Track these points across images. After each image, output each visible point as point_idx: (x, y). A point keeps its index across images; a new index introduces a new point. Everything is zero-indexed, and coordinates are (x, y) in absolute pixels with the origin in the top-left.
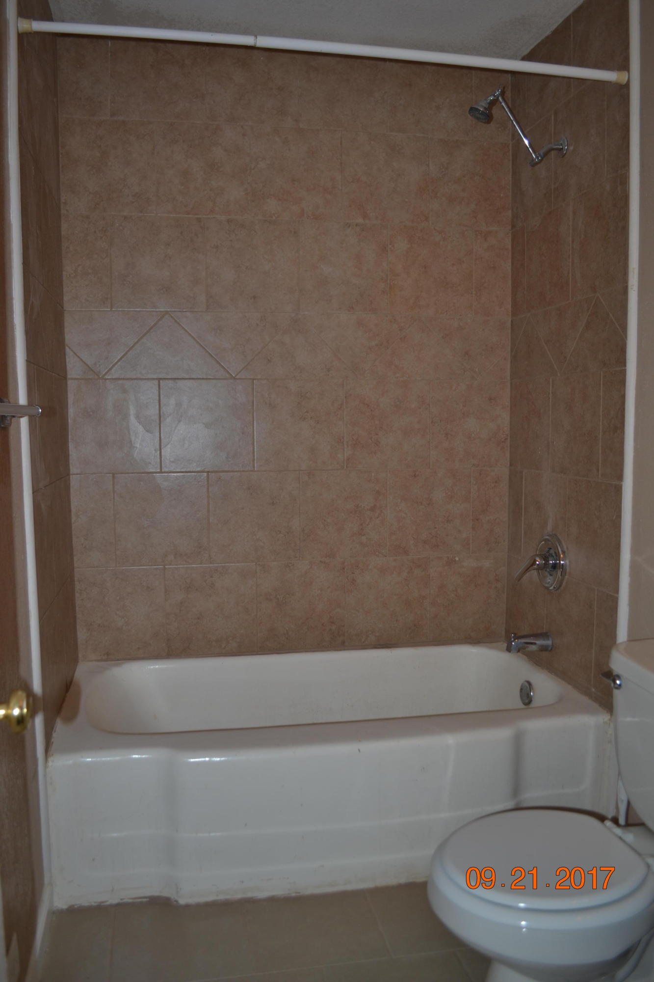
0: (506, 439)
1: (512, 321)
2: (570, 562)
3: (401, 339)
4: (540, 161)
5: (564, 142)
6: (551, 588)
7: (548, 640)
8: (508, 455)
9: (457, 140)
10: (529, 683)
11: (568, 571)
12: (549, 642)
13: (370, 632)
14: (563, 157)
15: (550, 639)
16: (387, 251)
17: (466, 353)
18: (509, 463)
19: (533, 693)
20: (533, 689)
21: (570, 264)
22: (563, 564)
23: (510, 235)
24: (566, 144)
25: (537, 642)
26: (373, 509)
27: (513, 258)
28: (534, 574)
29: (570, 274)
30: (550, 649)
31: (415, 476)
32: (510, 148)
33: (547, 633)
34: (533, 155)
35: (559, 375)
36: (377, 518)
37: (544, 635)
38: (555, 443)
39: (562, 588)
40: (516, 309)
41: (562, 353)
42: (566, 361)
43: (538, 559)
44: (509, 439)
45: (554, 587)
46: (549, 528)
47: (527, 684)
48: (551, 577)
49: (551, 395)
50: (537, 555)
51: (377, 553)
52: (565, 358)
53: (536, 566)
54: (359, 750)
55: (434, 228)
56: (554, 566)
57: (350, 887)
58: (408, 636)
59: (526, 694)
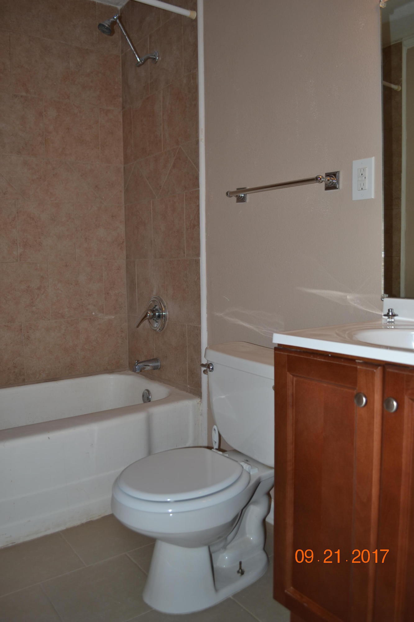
0: (123, 242)
1: (124, 168)
2: (169, 312)
3: (54, 175)
4: (143, 63)
5: (156, 53)
6: (157, 330)
7: (158, 362)
8: (125, 252)
9: (87, 49)
10: (148, 390)
11: (168, 318)
12: (158, 364)
13: (42, 371)
14: (156, 63)
15: (159, 362)
16: (43, 116)
17: (97, 186)
18: (125, 257)
19: (151, 396)
20: (150, 394)
21: (162, 129)
22: (165, 314)
23: (121, 113)
24: (158, 55)
25: (151, 365)
26: (39, 289)
27: (124, 128)
28: (146, 322)
29: (162, 135)
30: (159, 367)
31: (66, 266)
32: (120, 58)
33: (157, 358)
34: (138, 59)
35: (157, 197)
36: (43, 294)
37: (156, 360)
38: (156, 240)
39: (165, 329)
40: (127, 159)
41: (158, 184)
42: (160, 189)
43: (149, 312)
44: (125, 242)
45: (160, 329)
46: (154, 293)
47: (146, 391)
48: (157, 323)
49: (152, 211)
50: (148, 310)
51: (44, 318)
52: (160, 187)
53: (148, 317)
54: (49, 438)
55: (74, 104)
56: (159, 316)
57: (49, 532)
58: (67, 372)
59: (147, 398)
